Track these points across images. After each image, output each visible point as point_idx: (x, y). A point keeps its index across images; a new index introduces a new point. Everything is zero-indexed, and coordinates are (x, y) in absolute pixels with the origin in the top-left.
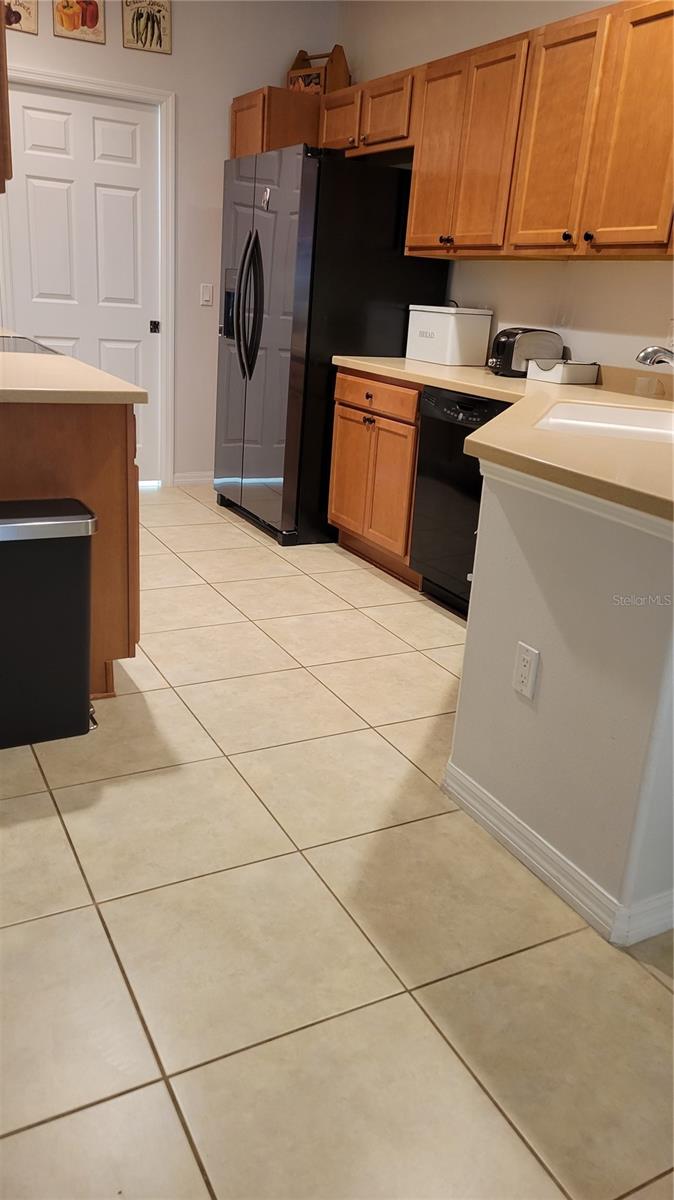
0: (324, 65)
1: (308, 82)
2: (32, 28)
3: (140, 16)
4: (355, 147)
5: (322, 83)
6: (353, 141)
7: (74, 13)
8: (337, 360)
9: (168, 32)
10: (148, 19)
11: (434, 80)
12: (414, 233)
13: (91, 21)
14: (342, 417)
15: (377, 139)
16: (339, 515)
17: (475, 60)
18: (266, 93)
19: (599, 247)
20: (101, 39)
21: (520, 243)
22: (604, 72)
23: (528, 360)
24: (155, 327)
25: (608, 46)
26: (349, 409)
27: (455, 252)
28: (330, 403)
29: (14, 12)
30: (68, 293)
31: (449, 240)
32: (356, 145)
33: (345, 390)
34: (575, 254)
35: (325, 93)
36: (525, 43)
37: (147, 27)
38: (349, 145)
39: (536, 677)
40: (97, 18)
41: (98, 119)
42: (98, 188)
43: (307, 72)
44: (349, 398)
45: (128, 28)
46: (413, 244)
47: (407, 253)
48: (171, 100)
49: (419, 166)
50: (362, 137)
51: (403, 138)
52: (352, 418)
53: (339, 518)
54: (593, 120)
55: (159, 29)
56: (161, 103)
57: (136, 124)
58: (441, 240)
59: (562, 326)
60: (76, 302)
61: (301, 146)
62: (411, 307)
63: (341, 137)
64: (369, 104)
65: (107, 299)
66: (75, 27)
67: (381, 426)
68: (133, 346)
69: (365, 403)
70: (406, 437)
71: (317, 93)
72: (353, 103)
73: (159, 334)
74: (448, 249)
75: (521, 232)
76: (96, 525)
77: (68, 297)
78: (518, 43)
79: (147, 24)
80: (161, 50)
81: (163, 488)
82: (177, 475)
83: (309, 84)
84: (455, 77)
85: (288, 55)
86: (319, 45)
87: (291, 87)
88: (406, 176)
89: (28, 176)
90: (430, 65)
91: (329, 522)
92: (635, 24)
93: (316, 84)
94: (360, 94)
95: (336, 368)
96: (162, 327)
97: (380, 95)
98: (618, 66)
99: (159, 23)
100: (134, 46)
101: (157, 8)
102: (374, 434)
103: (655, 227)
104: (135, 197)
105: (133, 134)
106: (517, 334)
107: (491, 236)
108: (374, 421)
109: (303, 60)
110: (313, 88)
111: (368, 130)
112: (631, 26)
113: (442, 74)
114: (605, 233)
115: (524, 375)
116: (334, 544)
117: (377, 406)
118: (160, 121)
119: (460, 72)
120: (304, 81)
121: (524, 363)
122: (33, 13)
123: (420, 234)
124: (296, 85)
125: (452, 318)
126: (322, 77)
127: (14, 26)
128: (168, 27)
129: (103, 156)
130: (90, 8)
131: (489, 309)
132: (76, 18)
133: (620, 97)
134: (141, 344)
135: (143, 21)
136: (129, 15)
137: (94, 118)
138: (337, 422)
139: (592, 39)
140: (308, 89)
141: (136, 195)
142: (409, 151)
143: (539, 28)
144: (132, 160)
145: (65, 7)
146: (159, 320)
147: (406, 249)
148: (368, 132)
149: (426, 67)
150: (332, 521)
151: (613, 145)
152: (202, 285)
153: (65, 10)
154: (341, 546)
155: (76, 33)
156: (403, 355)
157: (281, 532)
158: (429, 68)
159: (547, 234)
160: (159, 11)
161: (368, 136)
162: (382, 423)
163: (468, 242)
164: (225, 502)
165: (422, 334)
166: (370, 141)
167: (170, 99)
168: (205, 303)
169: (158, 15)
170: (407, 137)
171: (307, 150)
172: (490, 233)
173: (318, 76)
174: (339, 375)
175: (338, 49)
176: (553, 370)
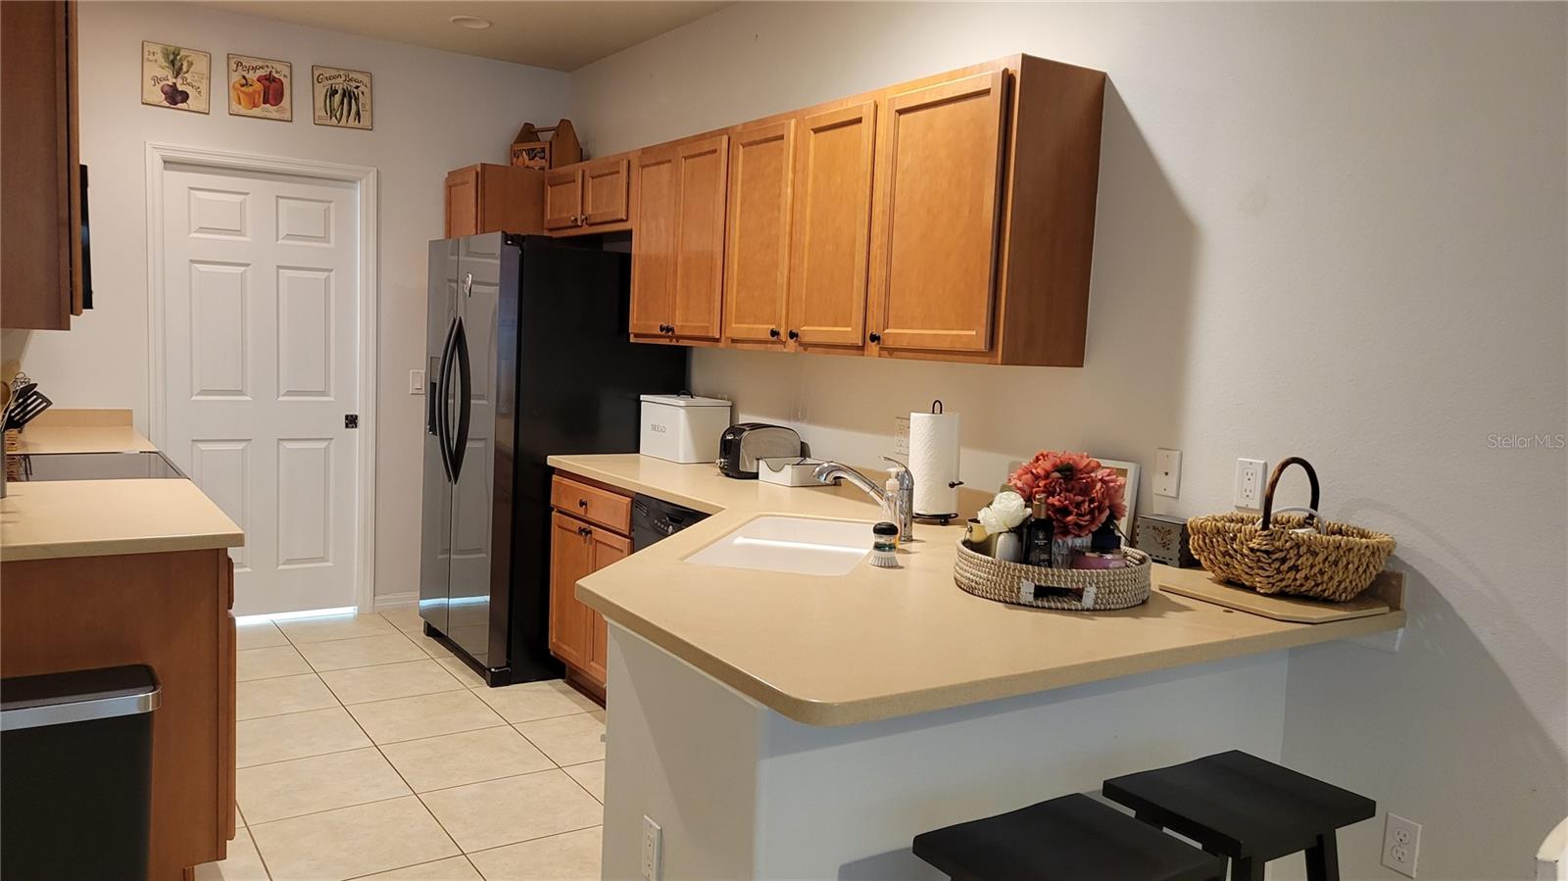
0: (549, 139)
1: (532, 156)
2: (203, 107)
3: (335, 92)
4: (579, 226)
5: (547, 156)
6: (576, 220)
7: (254, 91)
8: (553, 460)
9: (368, 107)
10: (344, 95)
11: (648, 166)
12: (637, 320)
13: (275, 98)
14: (559, 527)
15: (598, 220)
16: (561, 644)
17: (682, 151)
18: (479, 170)
19: (805, 346)
20: (287, 116)
21: (735, 337)
22: (794, 173)
23: (758, 459)
24: (351, 421)
25: (795, 148)
26: (567, 517)
27: (678, 341)
28: (547, 510)
29: (182, 92)
30: (240, 389)
31: (668, 329)
32: (579, 224)
33: (562, 496)
34: (785, 350)
35: (550, 168)
36: (725, 139)
37: (342, 103)
38: (570, 224)
39: (660, 858)
40: (282, 94)
41: (282, 197)
42: (281, 271)
43: (532, 145)
44: (565, 505)
45: (320, 103)
46: (637, 332)
47: (632, 340)
48: (372, 176)
49: (639, 248)
50: (583, 217)
51: (622, 220)
52: (569, 527)
53: (561, 648)
54: (788, 219)
55: (357, 105)
56: (361, 180)
57: (330, 202)
58: (662, 329)
59: (799, 420)
60: (249, 398)
61: (499, 234)
62: (642, 397)
63: (565, 215)
64: (590, 183)
65: (289, 393)
66: (255, 106)
67: (598, 539)
68: (322, 445)
69: (580, 511)
70: (622, 551)
71: (542, 169)
72: (574, 181)
73: (357, 430)
74: (671, 338)
75: (734, 325)
76: (158, 699)
77: (240, 393)
78: (718, 138)
79: (343, 100)
80: (360, 126)
81: (360, 617)
82: (376, 598)
83: (533, 159)
84: (666, 165)
85: (514, 126)
86: (545, 118)
87: (515, 160)
88: (625, 260)
89: (191, 261)
90: (645, 151)
91: (552, 653)
92: (816, 131)
93: (541, 158)
94: (580, 172)
95: (553, 470)
96: (360, 421)
97: (600, 176)
98: (805, 168)
99: (357, 99)
100: (328, 122)
101: (354, 84)
102: (591, 547)
103: (849, 329)
104: (327, 281)
105: (327, 212)
106: (745, 430)
107: (708, 327)
108: (590, 532)
109: (528, 133)
110: (538, 163)
111: (589, 211)
112: (812, 132)
113: (653, 161)
114: (811, 332)
115: (755, 476)
116: (560, 681)
117: (592, 516)
118: (360, 198)
119: (670, 161)
120: (528, 155)
121: (756, 462)
122: (204, 92)
123: (643, 321)
124: (521, 158)
125: (682, 411)
126: (547, 151)
127: (180, 105)
128: (368, 101)
129: (289, 236)
130: (274, 85)
131: (728, 400)
132: (257, 96)
133: (809, 199)
134: (333, 441)
135: (337, 97)
136: (321, 91)
137: (277, 197)
138: (556, 534)
139: (779, 142)
140: (532, 163)
141: (329, 276)
142: (628, 234)
143: (737, 126)
144: (325, 239)
145: (242, 86)
146: (357, 414)
147: (632, 336)
148: (590, 212)
149: (640, 152)
150: (555, 653)
151: (807, 243)
152: (411, 371)
153: (243, 89)
154: (568, 683)
155: (256, 111)
156: (637, 451)
157: (489, 670)
158: (643, 153)
159: (758, 329)
160: (357, 87)
161: (590, 216)
162: (599, 533)
163: (687, 333)
164: (431, 632)
165: (654, 428)
166: (592, 221)
167: (371, 174)
168: (416, 392)
169: (355, 90)
170: (627, 220)
171: (506, 237)
172: (708, 325)
173: (543, 150)
174: (555, 478)
175: (565, 124)
176: (783, 472)
